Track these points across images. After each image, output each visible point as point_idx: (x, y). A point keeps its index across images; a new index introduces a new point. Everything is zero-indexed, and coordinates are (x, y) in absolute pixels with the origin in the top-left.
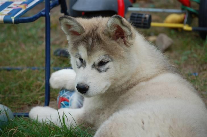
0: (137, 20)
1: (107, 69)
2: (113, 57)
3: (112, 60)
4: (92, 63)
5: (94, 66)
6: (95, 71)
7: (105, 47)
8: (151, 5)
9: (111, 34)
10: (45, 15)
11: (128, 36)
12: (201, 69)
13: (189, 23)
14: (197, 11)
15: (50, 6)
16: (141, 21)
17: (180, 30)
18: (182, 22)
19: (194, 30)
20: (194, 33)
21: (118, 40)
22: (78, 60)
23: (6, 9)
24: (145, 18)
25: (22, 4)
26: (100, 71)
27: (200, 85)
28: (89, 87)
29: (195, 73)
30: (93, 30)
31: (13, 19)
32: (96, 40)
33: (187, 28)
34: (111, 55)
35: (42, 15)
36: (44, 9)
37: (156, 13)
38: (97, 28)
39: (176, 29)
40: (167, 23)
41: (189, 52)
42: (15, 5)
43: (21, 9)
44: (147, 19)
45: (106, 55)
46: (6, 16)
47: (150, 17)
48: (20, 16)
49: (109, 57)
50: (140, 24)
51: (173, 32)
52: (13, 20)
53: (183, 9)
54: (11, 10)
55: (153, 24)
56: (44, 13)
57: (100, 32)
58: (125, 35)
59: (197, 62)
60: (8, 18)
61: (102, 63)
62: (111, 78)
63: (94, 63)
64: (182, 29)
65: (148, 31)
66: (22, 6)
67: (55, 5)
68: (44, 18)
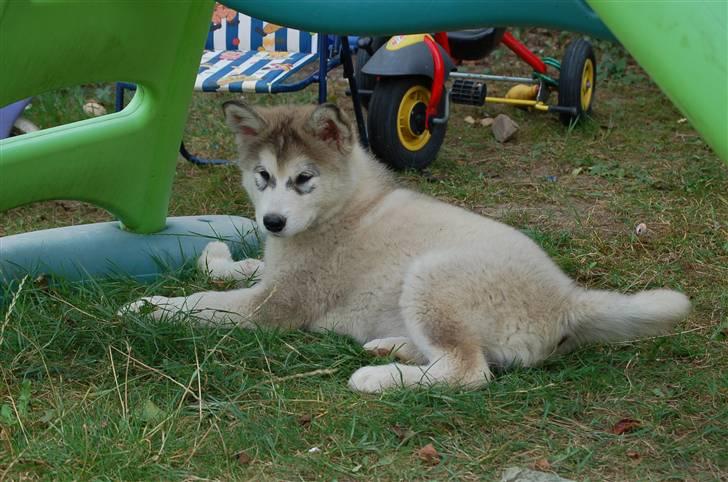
0: (463, 92)
1: (312, 188)
2: (319, 168)
3: (319, 174)
4: (286, 179)
5: (289, 184)
6: (292, 193)
7: (308, 151)
8: (486, 70)
9: (317, 132)
10: (319, 81)
11: (344, 138)
12: (562, 170)
13: (544, 100)
14: (556, 80)
15: (326, 66)
16: (469, 92)
17: (529, 109)
18: (533, 98)
19: (551, 111)
20: (551, 115)
21: (328, 141)
22: (259, 177)
23: (260, 71)
24: (477, 88)
25: (284, 63)
26: (300, 192)
27: (558, 196)
28: (286, 219)
29: (552, 178)
30: (283, 124)
31: (270, 85)
32: (291, 139)
33: (540, 106)
34: (317, 165)
35: (315, 81)
36: (318, 71)
37: (493, 81)
38: (290, 121)
39: (524, 108)
40: (509, 98)
41: (543, 144)
42: (273, 65)
43: (282, 71)
44: (480, 90)
45: (309, 164)
46: (259, 81)
47: (484, 87)
48: (280, 81)
49: (315, 168)
50: (469, 97)
51: (519, 112)
52: (270, 88)
53: (535, 77)
54: (267, 72)
55: (487, 99)
56: (317, 77)
57: (297, 126)
58: (341, 136)
59: (556, 159)
60: (262, 85)
61: (302, 179)
62: (317, 205)
63: (290, 178)
64: (532, 106)
65: (480, 109)
66: (284, 67)
67: (334, 66)
68: (316, 86)
